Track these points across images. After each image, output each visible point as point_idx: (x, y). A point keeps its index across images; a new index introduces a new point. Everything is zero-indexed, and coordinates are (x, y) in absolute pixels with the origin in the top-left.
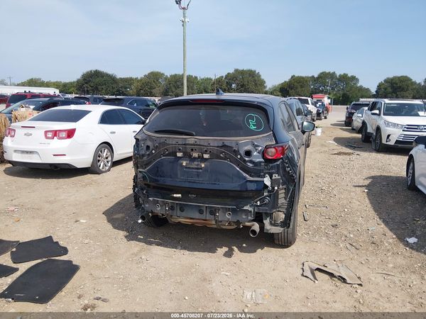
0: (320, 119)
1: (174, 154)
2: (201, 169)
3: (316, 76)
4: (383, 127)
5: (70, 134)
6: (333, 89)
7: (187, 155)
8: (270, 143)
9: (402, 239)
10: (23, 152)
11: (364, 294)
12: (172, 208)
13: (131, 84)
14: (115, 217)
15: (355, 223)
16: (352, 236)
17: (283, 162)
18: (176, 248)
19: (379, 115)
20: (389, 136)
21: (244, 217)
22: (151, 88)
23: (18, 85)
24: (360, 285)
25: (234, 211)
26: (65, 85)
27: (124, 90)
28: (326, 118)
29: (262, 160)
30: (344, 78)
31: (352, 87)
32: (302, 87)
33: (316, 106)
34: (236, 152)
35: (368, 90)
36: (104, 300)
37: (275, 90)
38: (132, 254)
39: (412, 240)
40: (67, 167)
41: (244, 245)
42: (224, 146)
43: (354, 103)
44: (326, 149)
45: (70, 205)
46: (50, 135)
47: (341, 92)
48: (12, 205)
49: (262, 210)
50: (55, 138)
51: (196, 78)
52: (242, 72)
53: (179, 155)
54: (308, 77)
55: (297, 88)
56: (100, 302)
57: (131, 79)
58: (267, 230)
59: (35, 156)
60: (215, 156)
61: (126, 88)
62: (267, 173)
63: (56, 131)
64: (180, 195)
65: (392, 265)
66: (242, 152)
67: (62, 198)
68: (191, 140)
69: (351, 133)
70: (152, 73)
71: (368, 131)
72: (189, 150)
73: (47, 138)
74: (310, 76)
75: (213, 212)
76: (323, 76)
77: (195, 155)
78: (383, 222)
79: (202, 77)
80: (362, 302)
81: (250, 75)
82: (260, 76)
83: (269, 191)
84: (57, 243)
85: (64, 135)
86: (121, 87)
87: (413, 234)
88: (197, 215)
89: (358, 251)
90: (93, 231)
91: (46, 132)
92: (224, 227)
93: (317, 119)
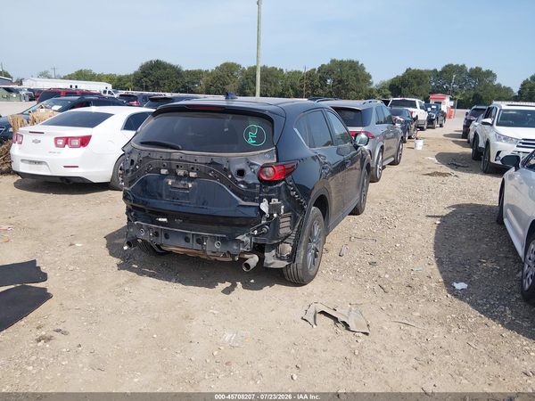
0: (433, 128)
1: (158, 170)
2: (188, 189)
3: (439, 70)
4: (493, 141)
5: (85, 141)
6: (461, 87)
7: (172, 173)
8: (269, 162)
9: (448, 284)
10: (31, 162)
11: (366, 345)
12: (156, 234)
13: (199, 79)
14: (116, 242)
15: (399, 261)
16: (387, 276)
17: (286, 185)
18: (170, 281)
19: (492, 125)
20: (499, 152)
21: (235, 248)
22: (224, 84)
23: (65, 78)
24: (367, 334)
25: (223, 240)
26: (120, 79)
27: (191, 86)
28: (441, 126)
29: (258, 182)
30: (477, 74)
31: (486, 86)
32: (419, 84)
33: (426, 110)
34: (227, 171)
35: (508, 90)
36: (65, 333)
37: (384, 88)
38: (117, 285)
39: (460, 286)
40: (81, 181)
41: (252, 281)
42: (212, 163)
43: (475, 107)
44: (420, 167)
45: (71, 226)
46: (61, 142)
47: (472, 92)
48: (7, 224)
49: (261, 240)
50: (67, 146)
51: (281, 70)
52: (341, 64)
53: (164, 172)
54: (428, 71)
55: (412, 85)
56: (58, 334)
57: (200, 72)
58: (268, 264)
59: (43, 166)
60: (202, 174)
61: (193, 83)
62: (265, 197)
63: (67, 138)
64: (165, 220)
65: (418, 314)
66: (234, 171)
67: (67, 217)
68: (176, 154)
69: (464, 147)
70: (225, 64)
71: (480, 145)
72: (174, 167)
73: (57, 146)
74: (432, 69)
75: (200, 241)
76: (449, 70)
77: (181, 172)
78: (437, 261)
79: (289, 70)
80: (357, 353)
81: (351, 67)
82: (364, 69)
83: (267, 219)
84: (39, 267)
85: (77, 142)
86: (188, 83)
87: (467, 278)
88: (183, 243)
89: (385, 295)
90: (85, 257)
91: (56, 139)
92: (218, 259)
93: (428, 128)
